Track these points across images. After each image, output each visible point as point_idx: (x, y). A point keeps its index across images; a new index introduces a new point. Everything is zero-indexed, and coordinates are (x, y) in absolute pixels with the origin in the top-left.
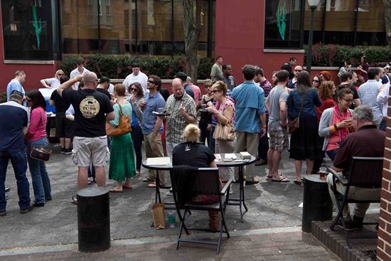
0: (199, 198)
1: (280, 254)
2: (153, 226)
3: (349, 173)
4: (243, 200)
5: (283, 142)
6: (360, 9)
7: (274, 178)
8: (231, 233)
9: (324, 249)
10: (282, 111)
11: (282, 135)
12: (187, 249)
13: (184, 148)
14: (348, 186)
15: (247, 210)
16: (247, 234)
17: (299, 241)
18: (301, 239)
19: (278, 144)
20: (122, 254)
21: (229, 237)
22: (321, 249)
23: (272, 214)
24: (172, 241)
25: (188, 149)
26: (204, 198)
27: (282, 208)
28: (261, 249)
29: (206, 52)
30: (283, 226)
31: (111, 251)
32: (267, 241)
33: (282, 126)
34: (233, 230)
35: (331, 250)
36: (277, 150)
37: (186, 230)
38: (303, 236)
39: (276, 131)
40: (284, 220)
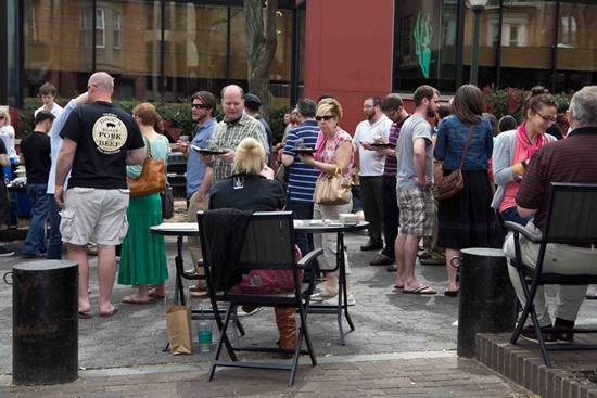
0: (256, 279)
1: (413, 387)
2: (166, 350)
3: (544, 221)
4: (345, 307)
5: (422, 218)
6: (559, 46)
7: (406, 288)
8: (319, 360)
9: (498, 380)
10: (417, 155)
11: (421, 205)
12: (231, 381)
13: (233, 184)
14: (543, 243)
15: (352, 328)
16: (351, 360)
17: (451, 369)
18: (455, 366)
19: (413, 221)
20: (101, 388)
21: (314, 363)
22: (495, 379)
23: (401, 335)
24: (201, 370)
25: (238, 186)
26: (263, 280)
27: (419, 326)
28: (376, 381)
29: (289, 100)
30: (422, 350)
31: (77, 384)
32: (390, 370)
33: (419, 186)
34: (324, 355)
35: (514, 380)
36: (413, 234)
37: (231, 350)
38: (459, 362)
39: (410, 198)
40: (424, 342)
